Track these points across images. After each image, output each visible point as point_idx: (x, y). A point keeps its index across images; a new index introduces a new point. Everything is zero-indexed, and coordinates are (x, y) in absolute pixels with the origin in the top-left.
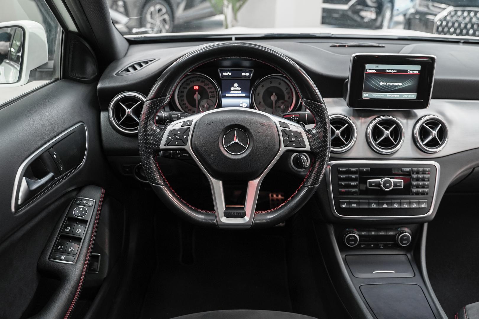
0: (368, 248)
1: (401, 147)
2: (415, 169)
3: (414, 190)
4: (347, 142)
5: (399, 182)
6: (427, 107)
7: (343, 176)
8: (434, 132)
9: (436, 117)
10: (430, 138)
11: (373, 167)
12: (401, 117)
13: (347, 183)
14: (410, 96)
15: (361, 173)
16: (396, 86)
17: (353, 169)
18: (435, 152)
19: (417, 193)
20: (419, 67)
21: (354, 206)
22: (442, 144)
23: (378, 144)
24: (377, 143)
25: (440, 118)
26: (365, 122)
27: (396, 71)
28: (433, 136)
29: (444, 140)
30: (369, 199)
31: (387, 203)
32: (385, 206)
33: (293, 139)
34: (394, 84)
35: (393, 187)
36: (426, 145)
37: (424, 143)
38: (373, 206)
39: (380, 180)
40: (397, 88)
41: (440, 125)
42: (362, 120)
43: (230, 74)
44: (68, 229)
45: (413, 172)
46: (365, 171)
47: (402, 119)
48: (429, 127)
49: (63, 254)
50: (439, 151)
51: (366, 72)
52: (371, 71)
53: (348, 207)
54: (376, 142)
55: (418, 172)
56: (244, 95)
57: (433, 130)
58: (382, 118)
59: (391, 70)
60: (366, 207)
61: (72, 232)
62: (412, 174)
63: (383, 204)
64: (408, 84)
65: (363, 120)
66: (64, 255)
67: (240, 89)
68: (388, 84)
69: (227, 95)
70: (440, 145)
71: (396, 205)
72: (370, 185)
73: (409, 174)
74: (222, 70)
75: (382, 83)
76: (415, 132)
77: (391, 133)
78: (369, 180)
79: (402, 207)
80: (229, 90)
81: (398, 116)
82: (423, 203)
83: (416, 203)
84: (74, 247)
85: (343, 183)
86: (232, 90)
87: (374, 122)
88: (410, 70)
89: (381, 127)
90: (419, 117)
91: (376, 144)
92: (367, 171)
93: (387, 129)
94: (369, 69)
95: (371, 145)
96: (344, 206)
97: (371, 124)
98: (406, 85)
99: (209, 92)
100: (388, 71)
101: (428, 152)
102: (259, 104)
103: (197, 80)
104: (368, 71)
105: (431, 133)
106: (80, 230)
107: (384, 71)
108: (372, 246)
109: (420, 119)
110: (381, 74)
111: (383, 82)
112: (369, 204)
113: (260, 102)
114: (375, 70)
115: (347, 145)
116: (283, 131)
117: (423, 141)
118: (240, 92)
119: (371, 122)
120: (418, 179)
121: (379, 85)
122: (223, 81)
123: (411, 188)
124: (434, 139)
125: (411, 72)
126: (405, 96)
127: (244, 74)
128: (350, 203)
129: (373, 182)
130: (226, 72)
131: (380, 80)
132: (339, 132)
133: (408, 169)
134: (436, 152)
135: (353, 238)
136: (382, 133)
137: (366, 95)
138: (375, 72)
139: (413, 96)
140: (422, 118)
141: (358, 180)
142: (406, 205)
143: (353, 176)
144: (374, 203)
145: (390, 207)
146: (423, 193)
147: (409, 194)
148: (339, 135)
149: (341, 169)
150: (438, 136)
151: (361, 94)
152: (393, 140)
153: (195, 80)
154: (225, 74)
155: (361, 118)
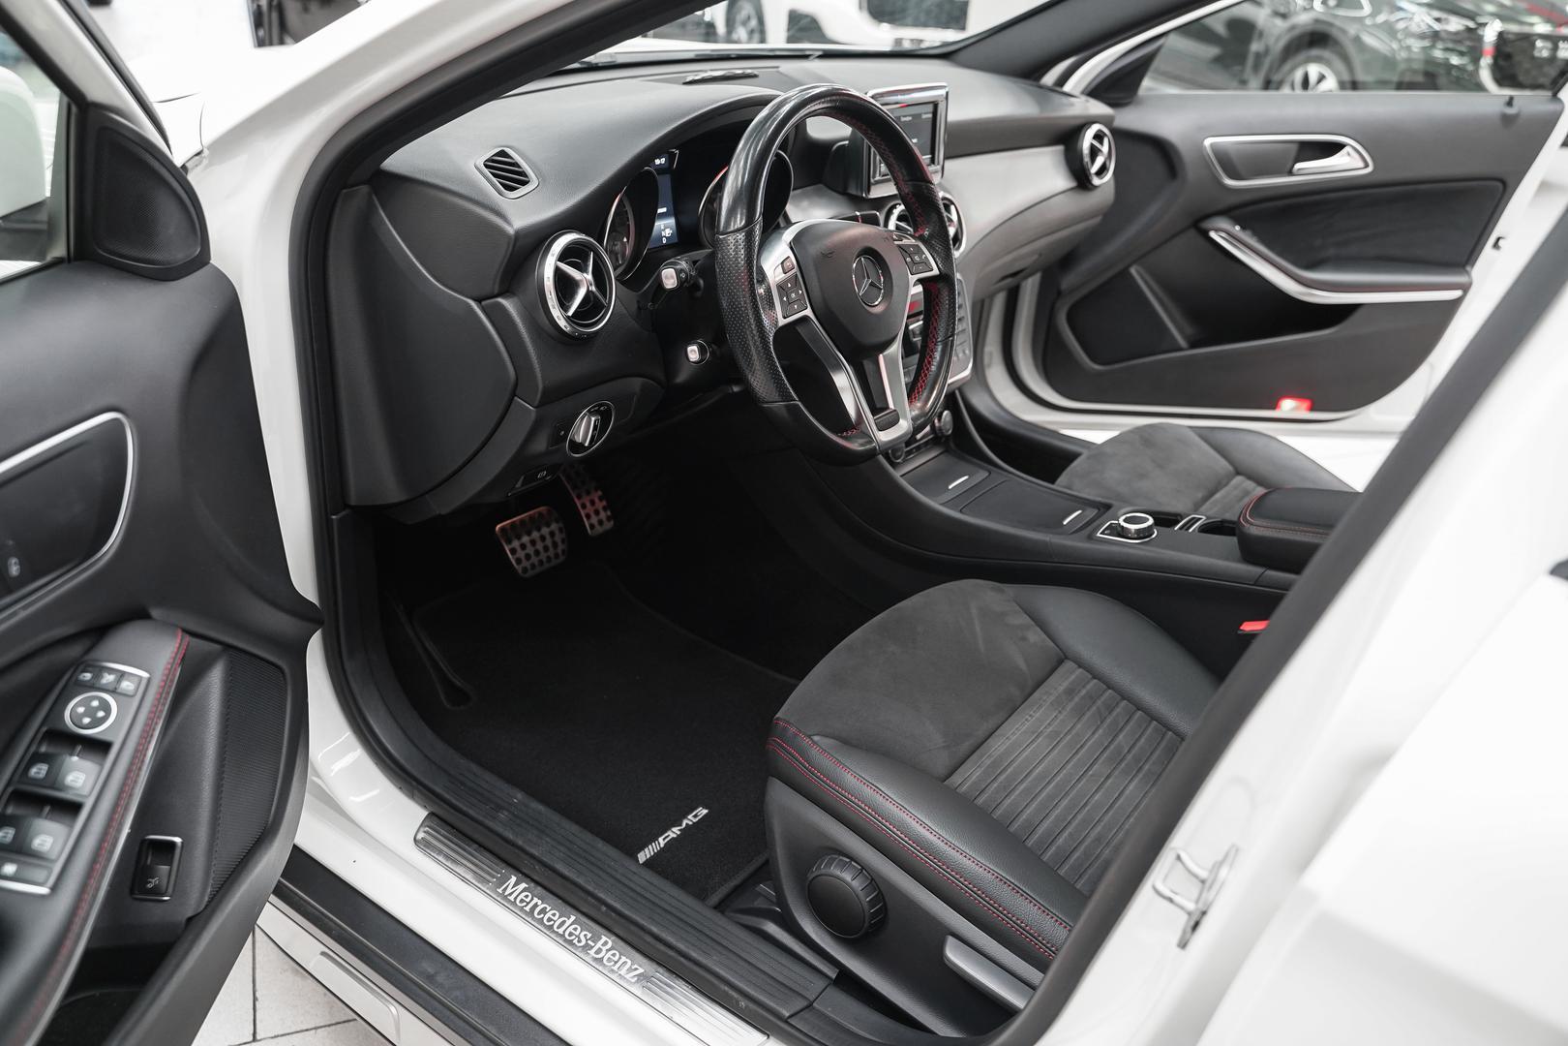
33: (917, 258)
44: (39, 771)
49: (15, 857)
61: (54, 780)
66: (12, 861)
84: (48, 836)
106: (79, 775)
116: (899, 247)
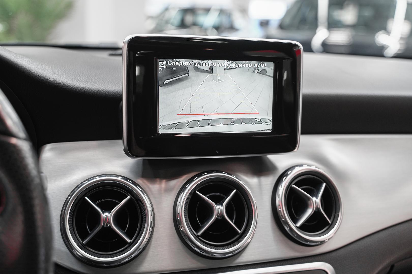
1: (251, 239)
4: (130, 238)
6: (296, 150)
8: (314, 199)
9: (313, 168)
10: (309, 212)
12: (246, 173)
18: (322, 242)
22: (332, 222)
23: (203, 236)
24: (199, 234)
25: (322, 170)
26: (168, 190)
28: (315, 209)
29: (336, 215)
36: (303, 228)
37: (299, 224)
41: (324, 185)
42: (160, 184)
47: (247, 176)
48: (302, 189)
50: (329, 239)
54: (197, 232)
57: (313, 197)
58: (205, 177)
65: (164, 184)
70: (330, 226)
76: (277, 202)
77: (228, 208)
81: (240, 171)
87: (190, 187)
89: (205, 197)
90: (281, 172)
91: (197, 237)
93: (219, 201)
95: (187, 240)
97: (184, 191)
101: (308, 243)
105: (309, 202)
109: (285, 174)
115: (131, 245)
117: (295, 221)
119: (183, 188)
124: (317, 213)
132: (109, 215)
134: (324, 241)
136: (209, 211)
140: (289, 173)
148: (109, 222)
150: (323, 207)
152: (234, 223)
155: (158, 180)
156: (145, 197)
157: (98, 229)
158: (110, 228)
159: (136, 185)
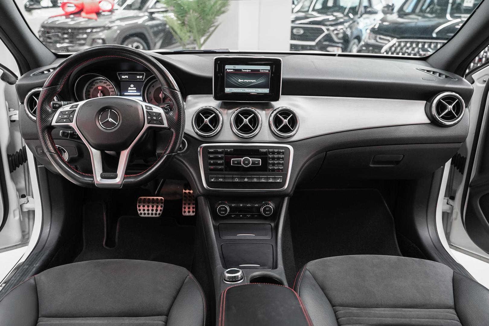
0: (237, 217)
1: (258, 132)
2: (271, 150)
3: (271, 168)
4: (214, 128)
5: (257, 161)
6: (279, 100)
7: (211, 156)
9: (288, 108)
10: (283, 125)
11: (236, 148)
12: (259, 108)
13: (215, 161)
14: (264, 91)
15: (227, 153)
16: (251, 83)
17: (220, 150)
18: (291, 136)
19: (273, 170)
20: (268, 68)
21: (221, 180)
22: (293, 129)
23: (239, 129)
27: (250, 71)
28: (285, 124)
29: (295, 127)
30: (233, 175)
31: (248, 178)
32: (246, 180)
33: (154, 118)
34: (250, 81)
35: (251, 165)
36: (280, 131)
37: (278, 129)
38: (236, 180)
39: (241, 159)
40: (252, 84)
41: (292, 115)
43: (127, 77)
45: (269, 152)
46: (229, 152)
47: (259, 110)
48: (281, 116)
51: (226, 71)
52: (230, 70)
53: (216, 181)
55: (273, 153)
56: (139, 94)
57: (285, 119)
58: (242, 109)
59: (246, 70)
60: (230, 181)
62: (268, 154)
63: (245, 178)
64: (261, 81)
65: (228, 111)
67: (135, 89)
68: (245, 81)
69: (125, 94)
71: (255, 180)
72: (233, 163)
73: (265, 153)
74: (121, 74)
75: (240, 81)
76: (270, 121)
78: (232, 159)
79: (260, 181)
80: (127, 90)
82: (278, 178)
83: (272, 178)
85: (212, 162)
86: (129, 90)
87: (236, 112)
88: (262, 70)
89: (242, 116)
90: (274, 108)
92: (230, 151)
94: (229, 69)
96: (212, 180)
97: (234, 113)
98: (260, 82)
99: (110, 91)
100: (243, 71)
101: (281, 136)
102: (151, 101)
103: (100, 82)
104: (227, 70)
105: (283, 122)
107: (240, 70)
108: (241, 216)
109: (275, 110)
110: (238, 73)
111: (241, 79)
112: (233, 178)
113: (152, 99)
114: (233, 69)
115: (214, 130)
116: (147, 112)
117: (276, 128)
118: (136, 91)
120: (273, 159)
121: (238, 82)
122: (121, 83)
123: (268, 166)
124: (286, 126)
125: (262, 71)
126: (260, 91)
127: (138, 77)
128: (217, 178)
129: (236, 161)
130: (125, 75)
131: (238, 77)
132: (207, 120)
133: (265, 150)
135: (224, 209)
137: (228, 90)
138: (233, 71)
139: (266, 91)
140: (277, 110)
141: (224, 159)
142: (263, 180)
143: (220, 156)
144: (237, 177)
145: (250, 181)
146: (279, 170)
147: (266, 171)
148: (207, 122)
149: (210, 150)
150: (289, 124)
151: (224, 90)
152: (252, 126)
153: (99, 82)
154: (123, 77)
156: (220, 115)
157: (203, 124)
158: (207, 124)
159: (217, 110)
